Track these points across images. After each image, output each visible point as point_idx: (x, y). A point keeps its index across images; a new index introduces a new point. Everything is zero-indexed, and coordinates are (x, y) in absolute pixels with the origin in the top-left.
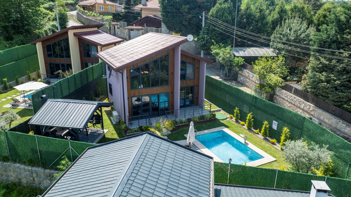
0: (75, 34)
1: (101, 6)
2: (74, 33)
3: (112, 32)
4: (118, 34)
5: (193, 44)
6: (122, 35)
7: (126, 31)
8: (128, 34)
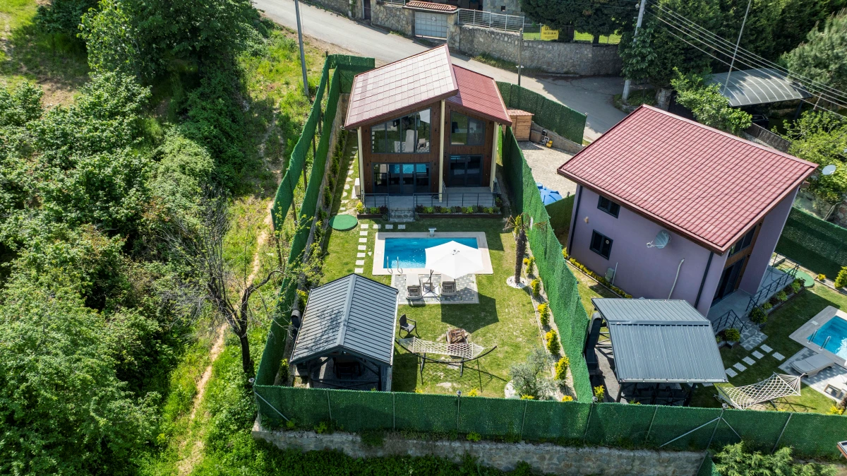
3: (360, 13)
4: (380, 19)
5: (588, 53)
6: (392, 22)
7: (406, 13)
8: (410, 20)
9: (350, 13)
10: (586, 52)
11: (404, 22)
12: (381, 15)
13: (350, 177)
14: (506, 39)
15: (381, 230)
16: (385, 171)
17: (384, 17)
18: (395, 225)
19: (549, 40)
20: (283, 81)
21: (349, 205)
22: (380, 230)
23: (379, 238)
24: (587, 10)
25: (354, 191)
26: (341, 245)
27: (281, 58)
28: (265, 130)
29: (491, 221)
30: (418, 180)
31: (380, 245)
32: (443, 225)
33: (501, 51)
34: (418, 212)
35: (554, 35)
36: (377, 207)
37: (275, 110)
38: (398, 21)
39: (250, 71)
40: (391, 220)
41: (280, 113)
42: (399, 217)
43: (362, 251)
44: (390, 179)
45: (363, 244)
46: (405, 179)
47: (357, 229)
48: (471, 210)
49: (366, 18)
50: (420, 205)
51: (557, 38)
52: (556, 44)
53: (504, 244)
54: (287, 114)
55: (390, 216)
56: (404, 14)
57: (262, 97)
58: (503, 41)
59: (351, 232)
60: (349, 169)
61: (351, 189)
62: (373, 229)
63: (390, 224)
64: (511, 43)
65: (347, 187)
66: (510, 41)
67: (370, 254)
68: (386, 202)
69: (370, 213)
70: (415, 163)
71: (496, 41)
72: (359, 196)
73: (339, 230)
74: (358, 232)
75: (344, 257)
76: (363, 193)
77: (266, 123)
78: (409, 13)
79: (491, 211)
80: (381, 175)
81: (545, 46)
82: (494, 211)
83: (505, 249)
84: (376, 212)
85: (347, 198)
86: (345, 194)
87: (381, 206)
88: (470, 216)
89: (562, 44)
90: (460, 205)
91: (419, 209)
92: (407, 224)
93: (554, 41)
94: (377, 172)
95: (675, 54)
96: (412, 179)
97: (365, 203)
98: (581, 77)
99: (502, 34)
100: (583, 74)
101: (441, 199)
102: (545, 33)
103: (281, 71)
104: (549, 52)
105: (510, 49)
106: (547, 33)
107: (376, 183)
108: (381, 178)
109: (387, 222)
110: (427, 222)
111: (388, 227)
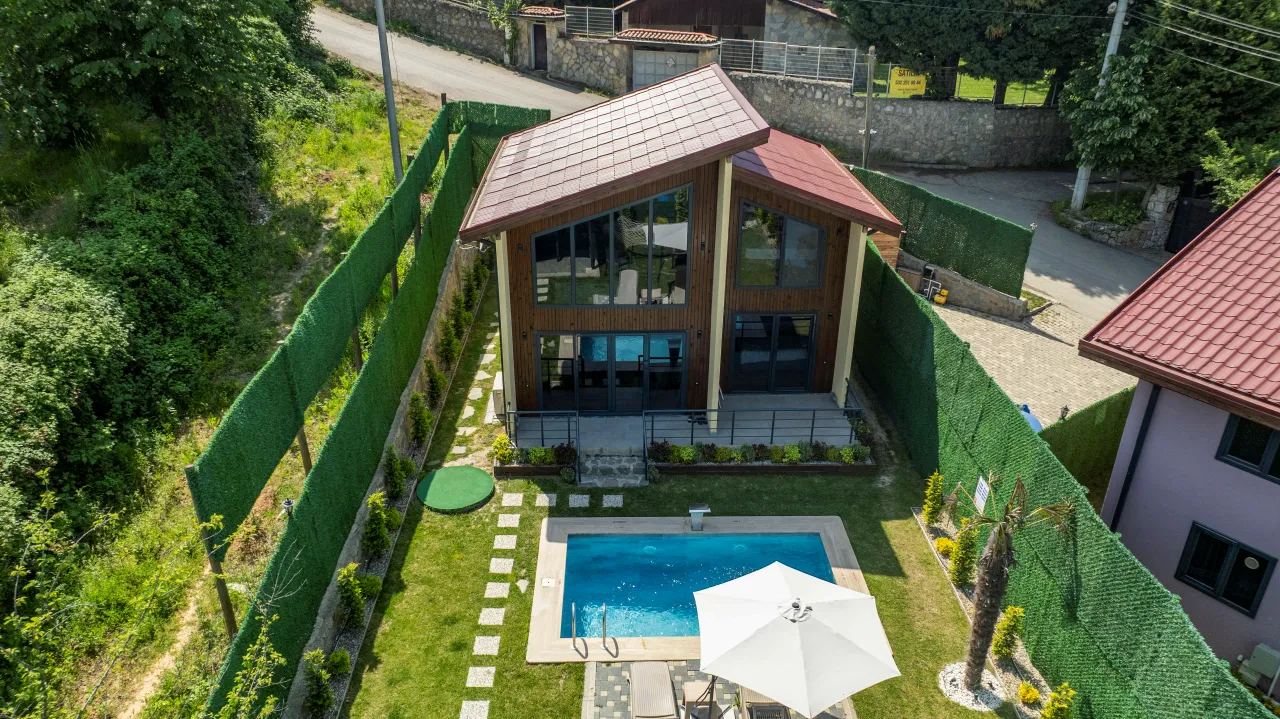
3: (527, 56)
4: (565, 66)
5: (986, 122)
6: (589, 71)
7: (616, 53)
8: (623, 66)
9: (507, 58)
10: (981, 121)
11: (612, 71)
12: (566, 59)
13: (485, 368)
14: (819, 95)
15: (558, 511)
16: (571, 355)
17: (572, 62)
18: (596, 494)
19: (907, 96)
20: (353, 167)
21: (477, 442)
22: (554, 512)
23: (550, 538)
24: (996, 25)
25: (491, 404)
26: (442, 558)
27: (357, 126)
28: (295, 263)
29: (849, 483)
30: (653, 375)
31: (552, 558)
32: (723, 495)
33: (808, 119)
34: (657, 460)
35: (916, 86)
36: (549, 444)
37: (327, 222)
38: (601, 69)
39: (286, 146)
40: (585, 481)
41: (338, 228)
42: (606, 472)
43: (500, 578)
44: (583, 375)
45: (504, 554)
46: (619, 374)
47: (492, 507)
48: (795, 455)
49: (537, 68)
50: (660, 441)
51: (921, 91)
52: (921, 104)
53: (901, 554)
54: (351, 230)
55: (581, 471)
56: (611, 54)
57: (304, 196)
58: (813, 99)
59: (474, 516)
60: (484, 352)
61: (485, 400)
62: (534, 508)
63: (582, 492)
64: (829, 102)
65: (475, 393)
66: (826, 98)
67: (523, 585)
68: (573, 434)
69: (527, 461)
70: (646, 334)
71: (797, 98)
72: (502, 416)
73: (444, 512)
74: (494, 518)
75: (447, 598)
76: (512, 409)
77: (301, 250)
78: (622, 53)
79: (847, 456)
80: (560, 363)
81: (899, 108)
82: (856, 458)
83: (906, 568)
84: (543, 460)
85: (472, 421)
86: (468, 411)
87: (557, 444)
88: (793, 469)
89: (932, 104)
90: (766, 442)
91: (658, 452)
92: (627, 491)
93: (917, 98)
94: (551, 358)
95: (1198, 107)
96: (639, 374)
97: (515, 436)
98: (972, 170)
99: (810, 85)
100: (976, 163)
101: (713, 425)
102: (899, 83)
103: (353, 148)
104: (907, 120)
105: (827, 116)
106: (902, 83)
107: (547, 385)
108: (559, 371)
109: (573, 486)
110: (680, 487)
111: (578, 501)
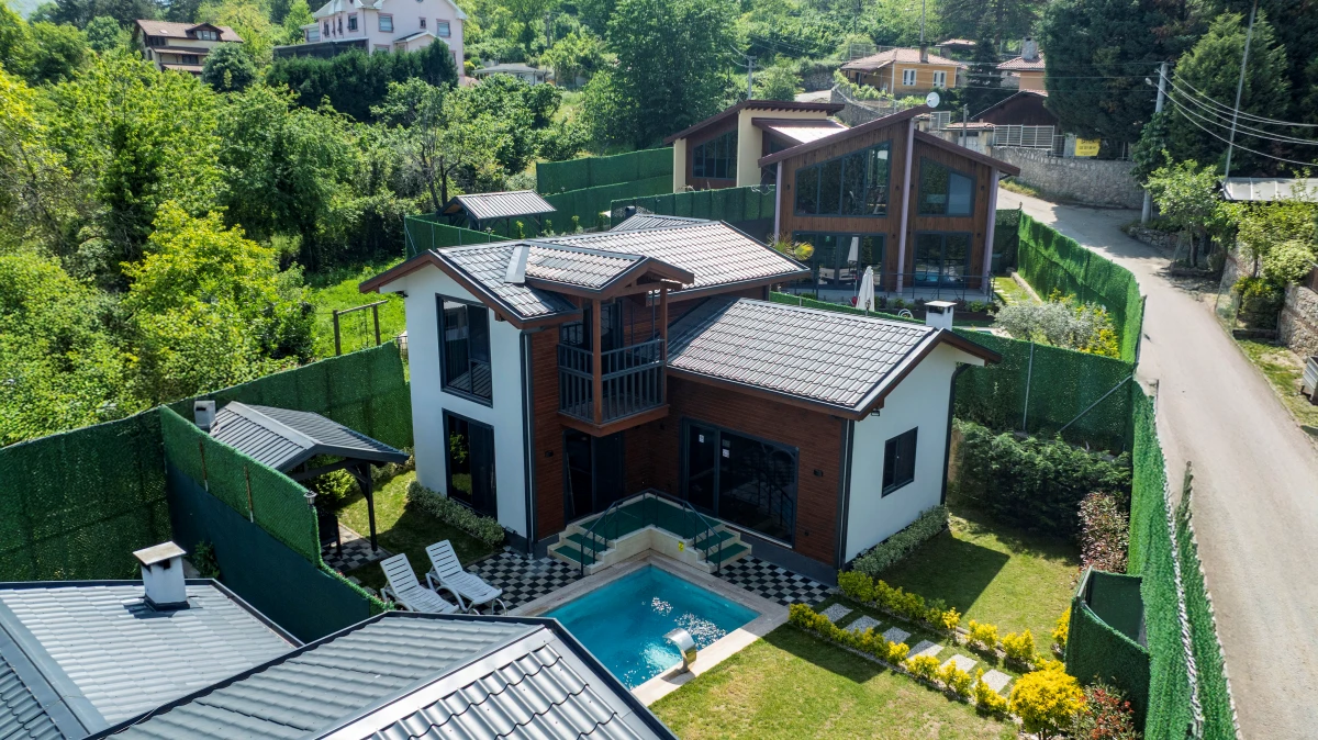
0: (755, 122)
1: (910, 71)
2: (753, 119)
19: (1086, 156)
35: (1093, 150)
51: (1095, 152)
52: (1093, 162)
81: (1080, 165)
89: (1102, 163)
93: (1093, 158)
102: (1081, 148)
104: (1085, 173)
105: (1036, 170)
106: (1083, 148)
